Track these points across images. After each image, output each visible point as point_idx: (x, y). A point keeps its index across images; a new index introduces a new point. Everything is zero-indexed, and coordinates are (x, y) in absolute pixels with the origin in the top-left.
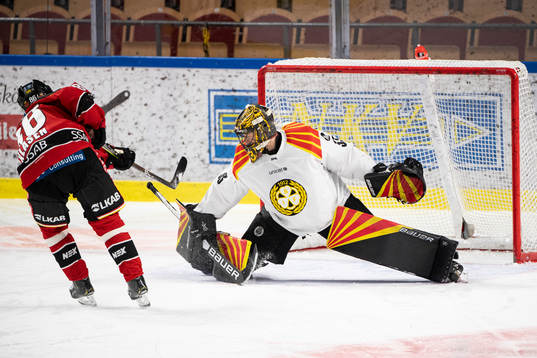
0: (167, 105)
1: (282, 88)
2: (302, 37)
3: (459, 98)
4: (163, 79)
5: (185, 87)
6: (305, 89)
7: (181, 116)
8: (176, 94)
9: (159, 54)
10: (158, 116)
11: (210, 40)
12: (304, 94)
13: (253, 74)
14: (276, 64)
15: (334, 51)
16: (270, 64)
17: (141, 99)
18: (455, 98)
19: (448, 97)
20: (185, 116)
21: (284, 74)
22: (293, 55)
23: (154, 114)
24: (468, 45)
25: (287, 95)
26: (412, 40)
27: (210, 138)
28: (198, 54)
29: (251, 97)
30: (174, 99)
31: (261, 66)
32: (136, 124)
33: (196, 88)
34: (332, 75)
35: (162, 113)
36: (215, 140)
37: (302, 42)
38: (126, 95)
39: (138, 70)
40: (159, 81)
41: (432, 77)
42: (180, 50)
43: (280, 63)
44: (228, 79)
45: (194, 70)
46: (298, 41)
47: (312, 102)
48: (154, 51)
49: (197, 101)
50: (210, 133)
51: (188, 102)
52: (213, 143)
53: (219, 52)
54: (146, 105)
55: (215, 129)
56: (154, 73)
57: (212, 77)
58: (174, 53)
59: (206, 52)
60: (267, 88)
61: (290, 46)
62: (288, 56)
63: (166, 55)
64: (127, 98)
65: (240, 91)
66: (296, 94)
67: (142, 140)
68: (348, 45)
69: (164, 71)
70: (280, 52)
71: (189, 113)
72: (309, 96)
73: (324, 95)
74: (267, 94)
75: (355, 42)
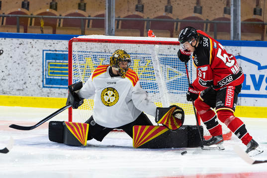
0: (22, 58)
1: (81, 50)
2: (91, 24)
3: (170, 57)
4: (20, 44)
5: (31, 48)
6: (93, 50)
7: (29, 63)
8: (26, 52)
9: (18, 31)
10: (17, 63)
11: (44, 25)
12: (91, 53)
13: (66, 43)
14: (78, 37)
15: (107, 32)
16: (75, 37)
17: (9, 54)
18: (168, 57)
19: (164, 56)
20: (31, 63)
21: (82, 43)
22: (85, 34)
23: (15, 62)
24: (174, 31)
25: (83, 53)
26: (146, 27)
27: (43, 74)
28: (38, 32)
29: (65, 54)
30: (26, 54)
31: (70, 39)
32: (6, 66)
33: (36, 49)
34: (106, 44)
35: (19, 62)
36: (46, 75)
37: (90, 27)
38: (1, 52)
39: (8, 39)
40: (18, 45)
41: (157, 46)
42: (29, 29)
43: (80, 37)
44: (53, 45)
45: (35, 40)
46: (88, 26)
47: (95, 58)
48: (16, 30)
49: (37, 56)
50: (43, 72)
51: (32, 56)
52: (44, 77)
53: (48, 31)
54: (11, 57)
55: (46, 70)
56: (16, 41)
57: (45, 44)
58: (26, 31)
59: (42, 31)
60: (73, 50)
61: (85, 29)
62: (83, 34)
63: (22, 32)
64: (2, 54)
65: (59, 51)
66: (88, 53)
67: (9, 75)
68: (114, 29)
69: (21, 40)
70: (79, 32)
71: (33, 61)
72: (94, 54)
73: (102, 54)
74: (73, 53)
75: (117, 27)
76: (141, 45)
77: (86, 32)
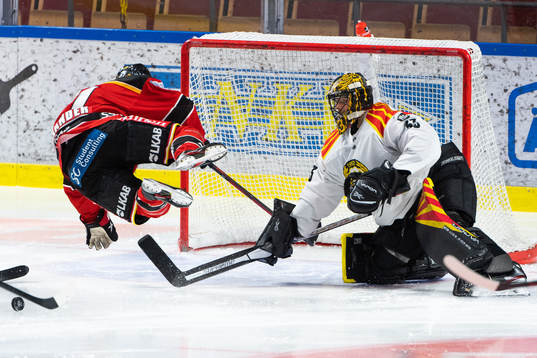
0: (78, 81)
1: (208, 64)
2: (231, 8)
3: (404, 80)
4: (75, 52)
5: (98, 62)
6: (233, 66)
8: (89, 68)
9: (71, 23)
10: (68, 93)
11: (127, 11)
12: (231, 72)
13: (176, 49)
14: (203, 37)
15: (266, 25)
16: (195, 38)
17: (50, 74)
18: (400, 80)
19: (391, 80)
21: (212, 49)
22: (219, 29)
23: (64, 91)
24: (415, 22)
25: (214, 72)
26: (353, 15)
28: (114, 24)
29: (172, 74)
30: (87, 74)
31: (185, 41)
32: (44, 101)
33: (110, 63)
34: (264, 51)
35: (72, 90)
37: (229, 15)
38: (34, 68)
39: (47, 41)
40: (71, 54)
41: (376, 57)
42: (94, 20)
43: (206, 37)
44: (148, 54)
45: (109, 43)
46: (225, 12)
47: (239, 82)
48: (66, 21)
51: (101, 79)
53: (137, 24)
54: (55, 80)
56: (65, 45)
57: (129, 51)
58: (87, 23)
59: (123, 23)
60: (191, 65)
61: (217, 20)
62: (214, 29)
63: (78, 25)
64: (35, 72)
65: (160, 67)
66: (225, 72)
67: (51, 119)
68: (281, 18)
69: (76, 43)
70: (205, 25)
72: (238, 73)
73: (255, 74)
74: (191, 71)
75: (289, 15)
76: (340, 54)
77: (221, 25)
